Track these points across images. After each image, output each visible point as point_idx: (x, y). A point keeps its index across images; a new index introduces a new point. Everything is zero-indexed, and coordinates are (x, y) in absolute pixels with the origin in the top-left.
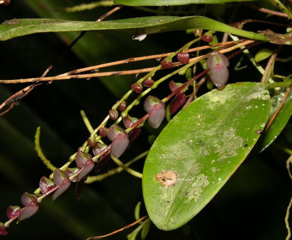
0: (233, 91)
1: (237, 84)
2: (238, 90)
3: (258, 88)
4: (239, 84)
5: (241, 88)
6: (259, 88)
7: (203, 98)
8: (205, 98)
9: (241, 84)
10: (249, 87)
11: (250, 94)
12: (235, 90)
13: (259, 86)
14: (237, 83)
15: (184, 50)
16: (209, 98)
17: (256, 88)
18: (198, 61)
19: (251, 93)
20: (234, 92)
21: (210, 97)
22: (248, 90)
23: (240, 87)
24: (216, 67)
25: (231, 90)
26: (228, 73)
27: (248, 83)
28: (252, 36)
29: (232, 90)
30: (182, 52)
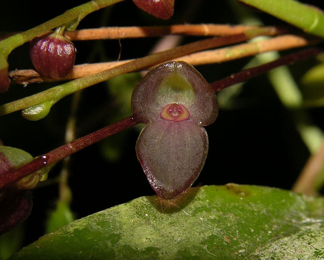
0: (212, 217)
1: (228, 188)
2: (231, 217)
3: (299, 219)
4: (238, 192)
5: (243, 210)
6: (303, 217)
7: (98, 224)
8: (103, 223)
9: (243, 194)
10: (270, 208)
11: (270, 236)
12: (221, 213)
13: (303, 207)
14: (229, 185)
15: (58, 31)
16: (121, 228)
17: (293, 217)
18: (102, 78)
19: (276, 236)
20: (213, 221)
21: (125, 227)
22: (267, 219)
23: (237, 204)
24: (165, 114)
25: (204, 213)
26: (205, 147)
27: (267, 191)
28: (312, 22)
29: (208, 210)
30: (52, 36)
